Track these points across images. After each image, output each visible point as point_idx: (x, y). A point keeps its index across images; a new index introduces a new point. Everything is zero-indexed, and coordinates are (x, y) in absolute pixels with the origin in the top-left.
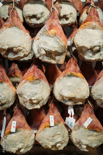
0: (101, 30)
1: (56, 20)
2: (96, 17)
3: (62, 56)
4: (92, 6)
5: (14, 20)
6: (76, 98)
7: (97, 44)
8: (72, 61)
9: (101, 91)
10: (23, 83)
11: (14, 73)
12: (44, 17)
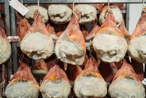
0: (117, 35)
1: (76, 25)
2: (112, 23)
3: (81, 58)
4: (109, 12)
5: (38, 25)
6: (95, 96)
7: (113, 49)
8: (91, 61)
9: (118, 91)
10: (46, 82)
11: (40, 66)
12: (67, 16)
